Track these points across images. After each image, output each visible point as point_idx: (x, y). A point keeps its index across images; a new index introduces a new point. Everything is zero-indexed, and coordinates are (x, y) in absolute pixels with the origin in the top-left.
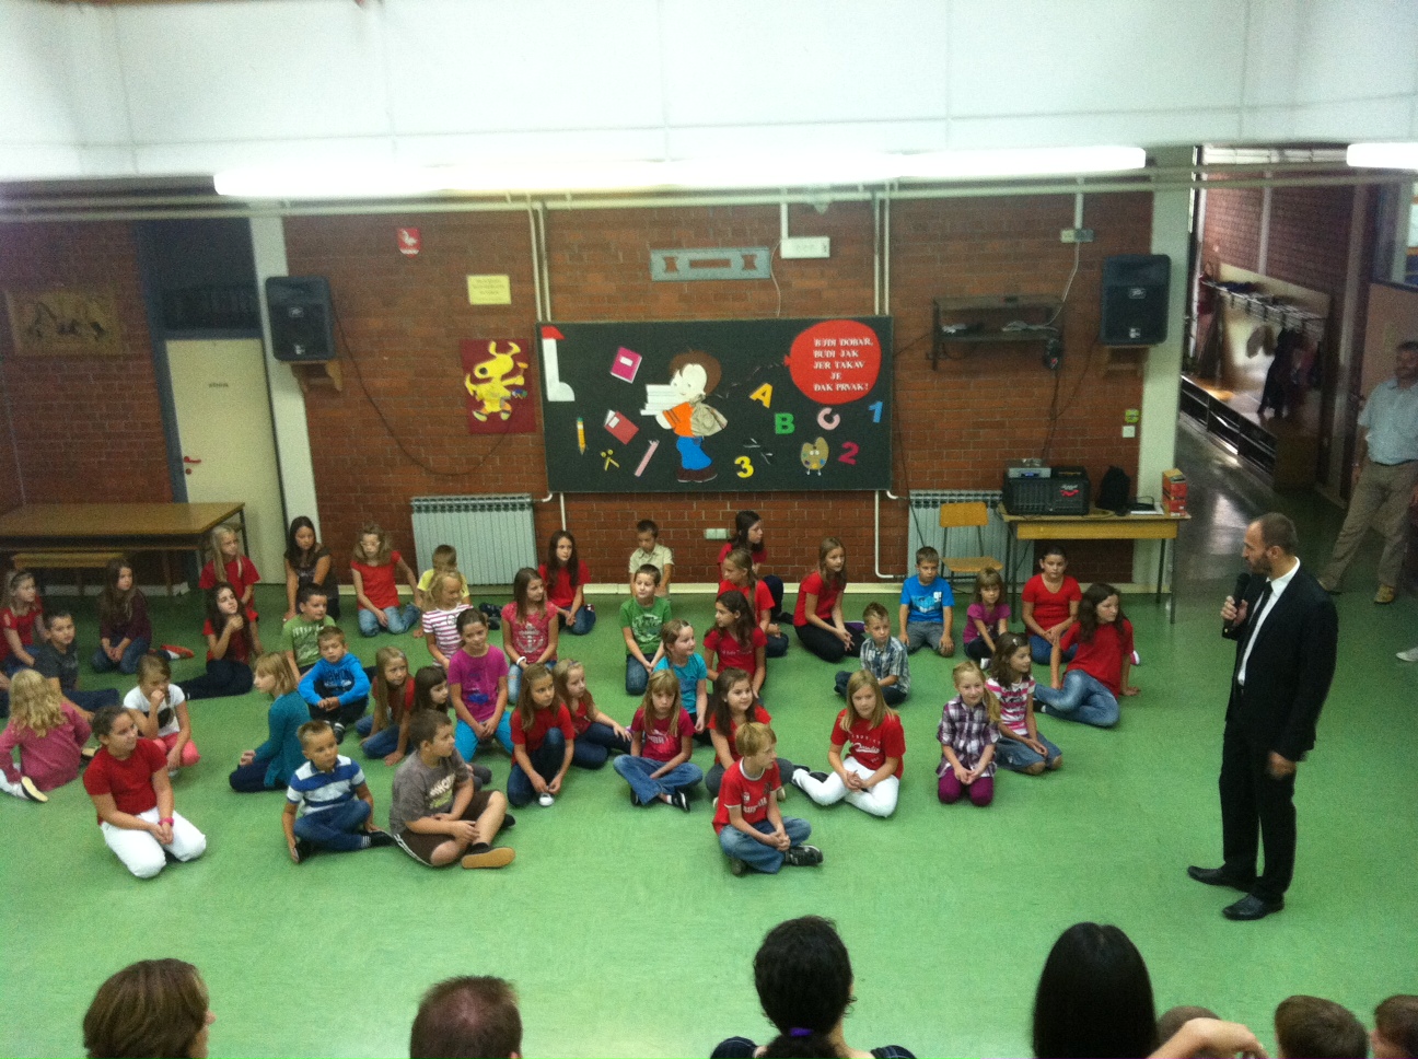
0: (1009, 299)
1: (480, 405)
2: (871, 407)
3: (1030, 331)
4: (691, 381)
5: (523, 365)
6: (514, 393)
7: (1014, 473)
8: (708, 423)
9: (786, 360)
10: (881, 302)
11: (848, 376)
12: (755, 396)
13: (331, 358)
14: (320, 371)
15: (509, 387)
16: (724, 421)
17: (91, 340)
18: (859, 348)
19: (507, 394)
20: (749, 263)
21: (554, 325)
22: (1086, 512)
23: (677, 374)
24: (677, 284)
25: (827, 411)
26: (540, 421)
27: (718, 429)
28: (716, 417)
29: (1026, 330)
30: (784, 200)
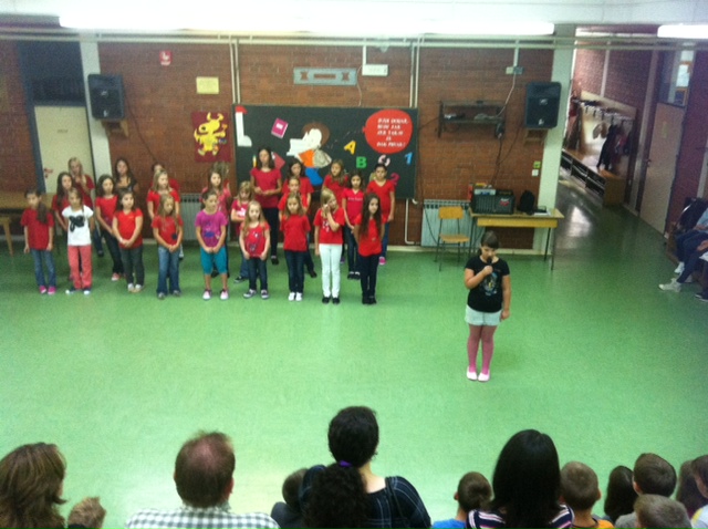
0: (478, 102)
1: (202, 146)
2: (406, 156)
3: (489, 119)
4: (314, 138)
5: (225, 126)
6: (220, 141)
7: (477, 192)
9: (363, 130)
10: (413, 101)
11: (395, 139)
12: (347, 147)
13: (122, 119)
14: (117, 125)
15: (218, 138)
16: (329, 159)
18: (402, 125)
19: (216, 141)
20: (345, 77)
21: (243, 106)
22: (512, 213)
23: (307, 134)
24: (306, 87)
25: (383, 157)
26: (233, 156)
27: (326, 164)
28: (325, 157)
29: (486, 119)
30: (365, 44)
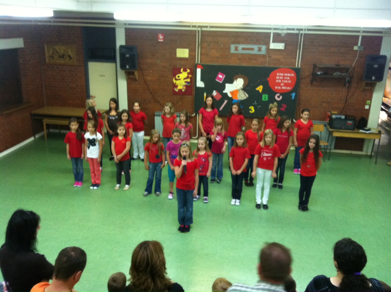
0: (337, 65)
1: (177, 86)
2: (292, 94)
3: (342, 75)
4: (239, 83)
5: (190, 76)
6: (187, 84)
7: (334, 117)
8: (243, 96)
9: (268, 79)
10: (298, 64)
11: (286, 85)
12: (258, 89)
13: (136, 70)
14: (133, 73)
15: (186, 82)
16: (247, 95)
17: (68, 60)
18: (290, 77)
19: (185, 84)
20: (260, 50)
21: (201, 65)
22: (354, 129)
23: (235, 81)
24: (238, 54)
25: (278, 95)
26: (194, 92)
27: (245, 98)
28: (245, 94)
29: (340, 75)
30: (272, 32)
